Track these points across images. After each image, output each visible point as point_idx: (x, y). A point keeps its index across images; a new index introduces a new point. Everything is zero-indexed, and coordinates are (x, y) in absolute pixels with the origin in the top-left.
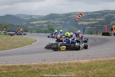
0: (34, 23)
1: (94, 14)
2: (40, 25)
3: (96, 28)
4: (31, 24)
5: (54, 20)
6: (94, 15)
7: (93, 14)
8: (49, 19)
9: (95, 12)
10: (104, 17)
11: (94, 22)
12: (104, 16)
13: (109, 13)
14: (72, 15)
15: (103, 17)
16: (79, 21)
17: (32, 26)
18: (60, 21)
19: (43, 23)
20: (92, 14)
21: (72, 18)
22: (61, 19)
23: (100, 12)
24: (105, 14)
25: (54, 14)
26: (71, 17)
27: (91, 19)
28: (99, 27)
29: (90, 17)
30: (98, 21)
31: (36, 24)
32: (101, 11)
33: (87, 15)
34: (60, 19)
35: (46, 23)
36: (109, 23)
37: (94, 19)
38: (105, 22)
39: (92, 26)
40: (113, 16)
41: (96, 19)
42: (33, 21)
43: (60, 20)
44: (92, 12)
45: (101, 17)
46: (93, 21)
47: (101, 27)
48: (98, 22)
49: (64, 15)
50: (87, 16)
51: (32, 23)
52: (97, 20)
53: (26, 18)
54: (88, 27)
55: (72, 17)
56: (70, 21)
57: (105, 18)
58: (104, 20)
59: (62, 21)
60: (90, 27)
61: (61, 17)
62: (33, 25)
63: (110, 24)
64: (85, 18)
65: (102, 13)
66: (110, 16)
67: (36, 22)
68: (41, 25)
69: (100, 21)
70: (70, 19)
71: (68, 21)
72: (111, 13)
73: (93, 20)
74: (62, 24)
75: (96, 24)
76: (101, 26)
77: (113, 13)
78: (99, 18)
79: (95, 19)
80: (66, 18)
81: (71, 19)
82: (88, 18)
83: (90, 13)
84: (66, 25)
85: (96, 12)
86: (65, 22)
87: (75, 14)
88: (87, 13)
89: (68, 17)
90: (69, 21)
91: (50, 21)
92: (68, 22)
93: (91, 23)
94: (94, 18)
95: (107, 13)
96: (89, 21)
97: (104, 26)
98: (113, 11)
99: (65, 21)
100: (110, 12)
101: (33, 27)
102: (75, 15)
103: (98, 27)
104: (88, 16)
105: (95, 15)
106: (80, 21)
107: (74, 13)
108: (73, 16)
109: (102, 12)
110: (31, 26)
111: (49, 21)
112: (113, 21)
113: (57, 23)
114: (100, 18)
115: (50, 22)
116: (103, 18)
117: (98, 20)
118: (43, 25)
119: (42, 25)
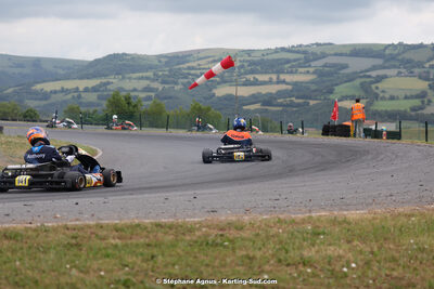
0: (48, 87)
1: (276, 56)
2: (69, 96)
3: (281, 108)
4: (36, 93)
5: (123, 78)
6: (273, 60)
7: (270, 57)
8: (106, 76)
9: (277, 51)
10: (311, 70)
11: (273, 89)
12: (310, 66)
13: (331, 55)
14: (191, 58)
15: (306, 69)
16: (219, 83)
17: (41, 99)
18: (147, 82)
19: (81, 89)
20: (265, 58)
21: (193, 72)
22: (150, 74)
23: (298, 52)
24: (315, 60)
25: (124, 54)
26: (189, 68)
27: (261, 78)
28: (292, 105)
29: (259, 68)
30: (287, 84)
31: (55, 92)
32: (300, 46)
33: (247, 61)
34: (145, 74)
35: (94, 89)
36: (331, 92)
37: (274, 77)
38: (313, 87)
39: (268, 101)
40: (345, 67)
41: (282, 77)
42: (44, 81)
43: (147, 78)
44: (268, 52)
45: (300, 70)
46: (270, 82)
47: (298, 105)
48: (290, 87)
49: (160, 61)
50: (246, 64)
51: (38, 87)
52: (284, 82)
53: (17, 71)
54: (252, 107)
55: (193, 68)
56: (186, 80)
57: (314, 73)
58: (312, 82)
59: (153, 80)
60: (257, 106)
61: (150, 68)
62: (45, 96)
63: (332, 97)
64: (242, 71)
65: (305, 56)
66: (334, 65)
67: (56, 86)
68: (76, 94)
69: (295, 84)
70: (185, 76)
71: (176, 83)
72: (336, 55)
73: (271, 79)
74: (153, 94)
75: (280, 94)
76: (301, 101)
77: (346, 55)
78: (292, 72)
79: (278, 78)
80: (170, 71)
81: (189, 74)
82: (252, 72)
83: (260, 54)
84: (170, 98)
85: (283, 49)
86: (166, 86)
87: (201, 55)
88: (249, 52)
89: (177, 67)
90: (181, 81)
91: (108, 83)
92: (177, 88)
93: (264, 90)
94: (273, 73)
95: (324, 56)
96: (256, 83)
97: (312, 103)
98: (344, 46)
99: (163, 82)
100: (332, 52)
101: (44, 102)
102: (201, 59)
103: (287, 105)
104: (252, 63)
105: (278, 60)
106: (223, 81)
107: (199, 51)
108: (194, 64)
109: (305, 52)
110: (35, 99)
111: (104, 80)
112: (345, 85)
113: (135, 90)
114: (296, 72)
115: (108, 87)
116: (308, 72)
117: (287, 80)
118: (83, 95)
119: (79, 97)
